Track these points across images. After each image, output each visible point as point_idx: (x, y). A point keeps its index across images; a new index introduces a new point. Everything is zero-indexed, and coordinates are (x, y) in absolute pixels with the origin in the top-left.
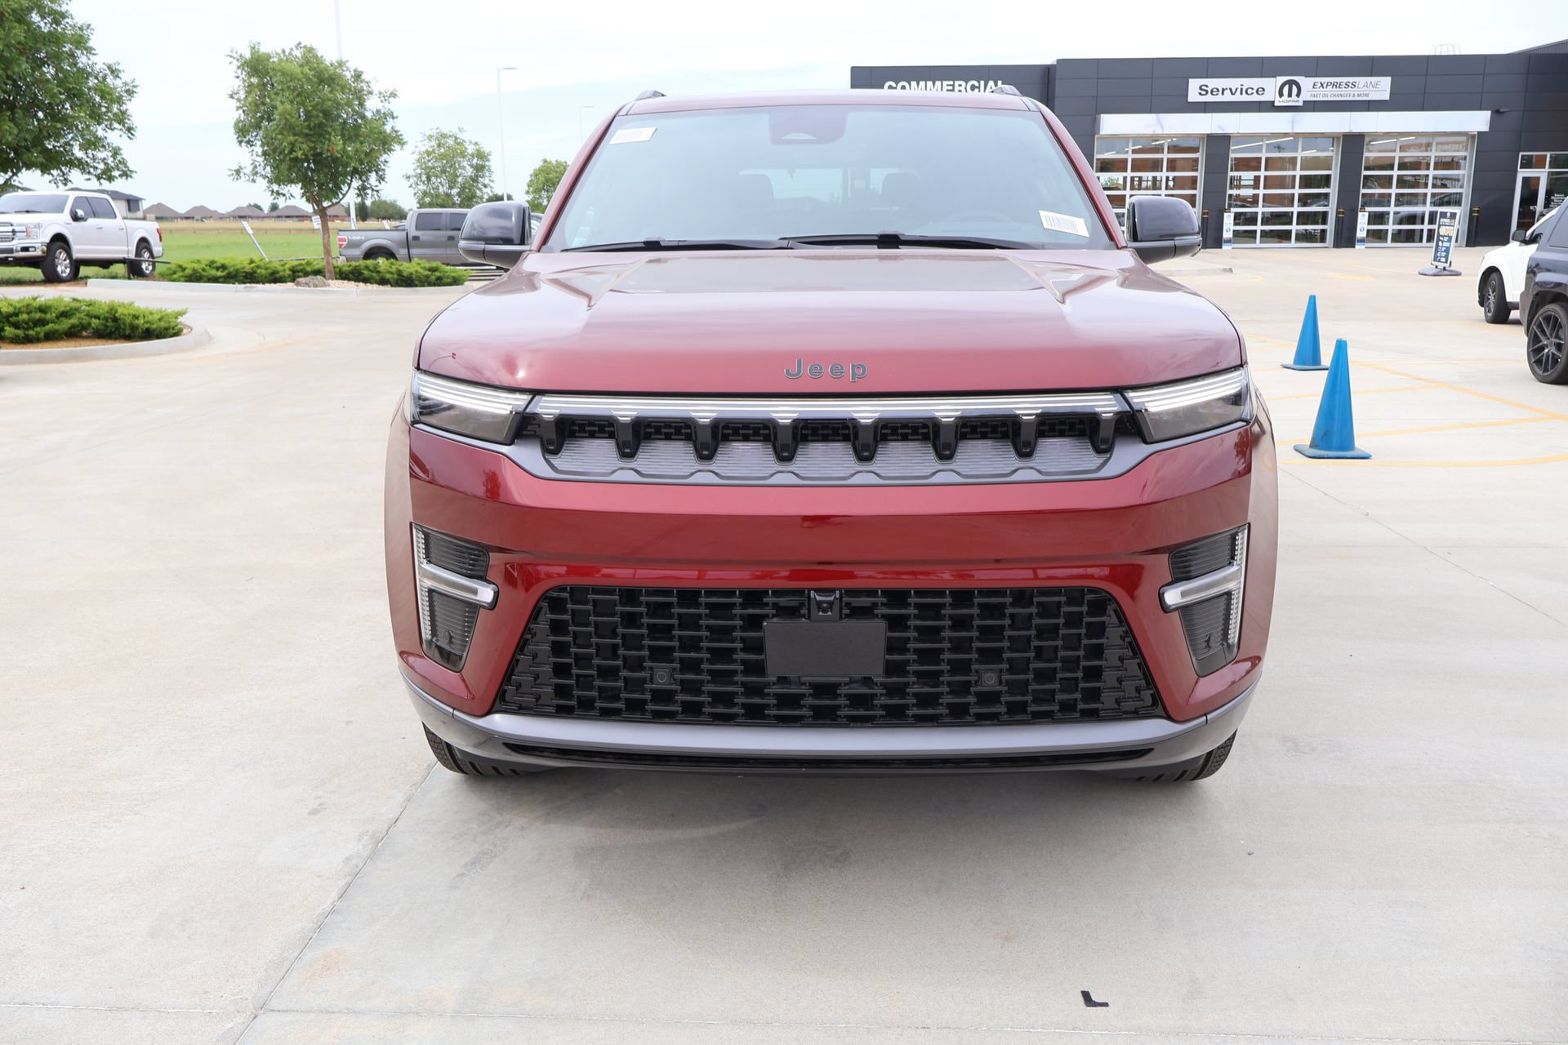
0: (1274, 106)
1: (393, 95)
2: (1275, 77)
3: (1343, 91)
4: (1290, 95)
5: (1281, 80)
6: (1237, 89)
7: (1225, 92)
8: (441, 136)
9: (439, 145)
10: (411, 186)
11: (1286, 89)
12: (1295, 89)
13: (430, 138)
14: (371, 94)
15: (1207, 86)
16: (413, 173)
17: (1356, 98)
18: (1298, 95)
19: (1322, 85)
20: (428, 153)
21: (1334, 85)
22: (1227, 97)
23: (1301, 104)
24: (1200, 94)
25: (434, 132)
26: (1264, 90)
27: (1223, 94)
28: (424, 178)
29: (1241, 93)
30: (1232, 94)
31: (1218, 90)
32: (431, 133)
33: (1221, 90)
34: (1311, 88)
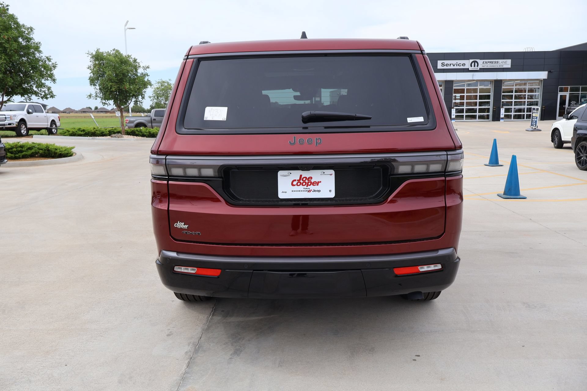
0: (469, 70)
1: (148, 67)
2: (469, 60)
3: (494, 64)
4: (474, 66)
5: (471, 61)
6: (455, 64)
7: (451, 65)
8: (163, 82)
9: (162, 86)
10: (151, 100)
11: (473, 64)
12: (476, 64)
13: (158, 83)
14: (140, 67)
15: (444, 63)
16: (152, 96)
17: (499, 67)
18: (478, 66)
19: (486, 62)
20: (158, 88)
21: (490, 62)
22: (452, 67)
23: (479, 69)
24: (442, 66)
25: (160, 81)
26: (465, 64)
28: (156, 97)
29: (457, 66)
32: (159, 81)
33: (449, 64)
34: (482, 63)
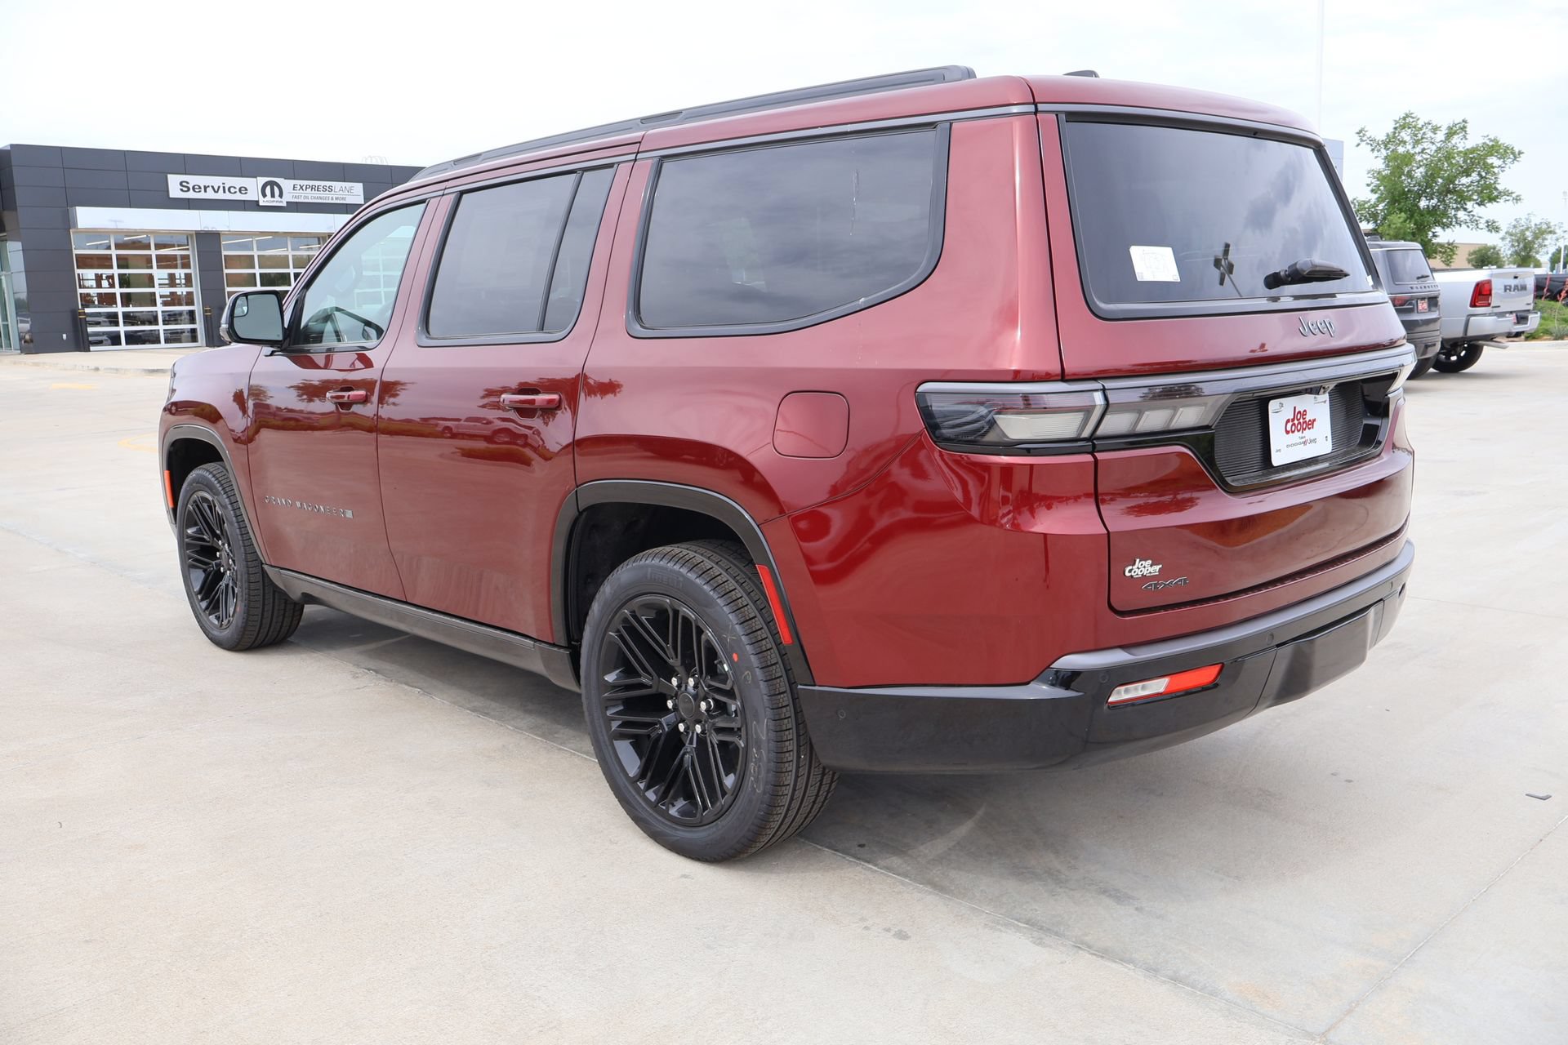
0: (258, 205)
2: (256, 177)
3: (321, 194)
4: (273, 195)
5: (262, 180)
6: (219, 187)
7: (208, 189)
11: (268, 190)
12: (276, 190)
15: (188, 183)
17: (334, 201)
18: (281, 195)
19: (301, 187)
21: (312, 188)
22: (210, 195)
23: (285, 204)
24: (182, 190)
26: (246, 189)
27: (205, 191)
29: (224, 192)
30: (215, 191)
31: (200, 188)
33: (203, 188)
34: (291, 189)
